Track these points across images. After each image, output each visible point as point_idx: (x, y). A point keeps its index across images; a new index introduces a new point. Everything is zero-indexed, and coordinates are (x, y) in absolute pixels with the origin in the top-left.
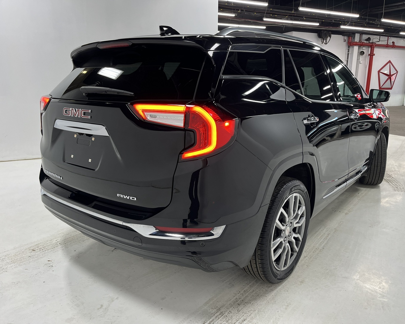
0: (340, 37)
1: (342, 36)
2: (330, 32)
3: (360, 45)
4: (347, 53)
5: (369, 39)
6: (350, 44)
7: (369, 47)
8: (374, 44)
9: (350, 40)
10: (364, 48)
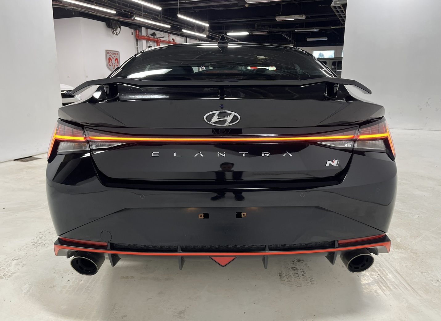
0: (127, 29)
1: (128, 28)
2: (119, 23)
3: (148, 40)
4: (136, 46)
5: (154, 34)
6: (138, 38)
7: (154, 42)
8: (159, 39)
9: (138, 34)
10: (151, 43)
